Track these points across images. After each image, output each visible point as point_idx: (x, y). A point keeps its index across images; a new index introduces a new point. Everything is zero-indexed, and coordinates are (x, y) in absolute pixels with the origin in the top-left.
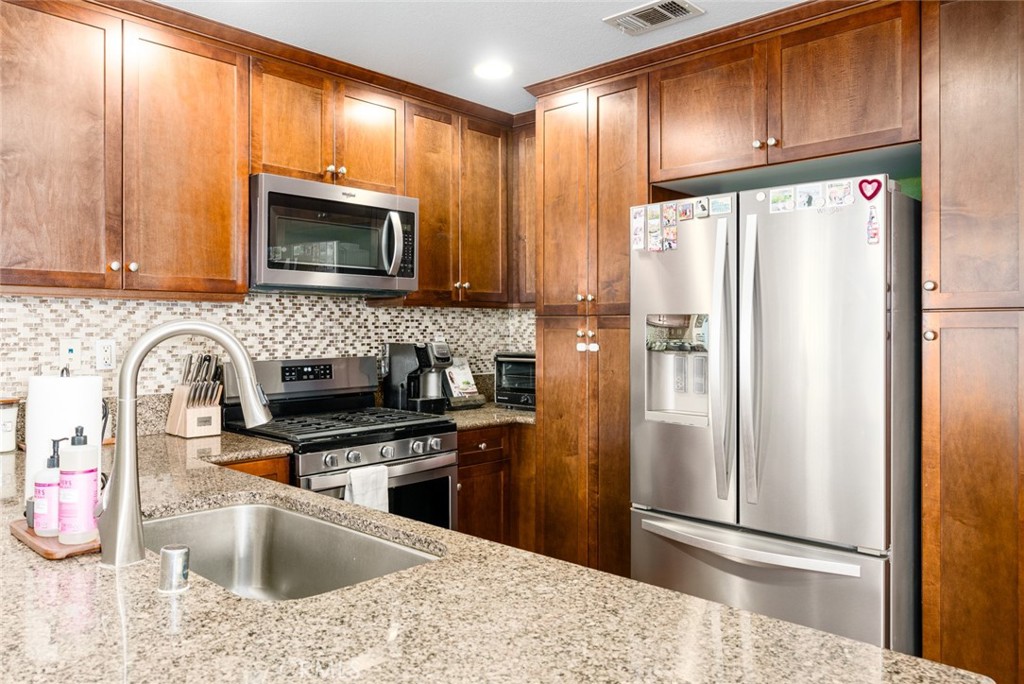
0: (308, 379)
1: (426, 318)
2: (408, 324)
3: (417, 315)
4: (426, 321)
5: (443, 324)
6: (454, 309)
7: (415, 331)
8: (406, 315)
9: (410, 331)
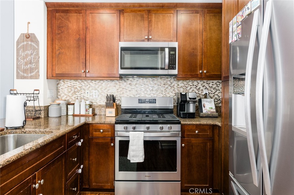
0: (147, 103)
1: (200, 85)
2: (191, 87)
3: (195, 83)
4: (200, 86)
5: (208, 87)
6: (213, 81)
7: (195, 89)
8: (190, 83)
9: (192, 89)
